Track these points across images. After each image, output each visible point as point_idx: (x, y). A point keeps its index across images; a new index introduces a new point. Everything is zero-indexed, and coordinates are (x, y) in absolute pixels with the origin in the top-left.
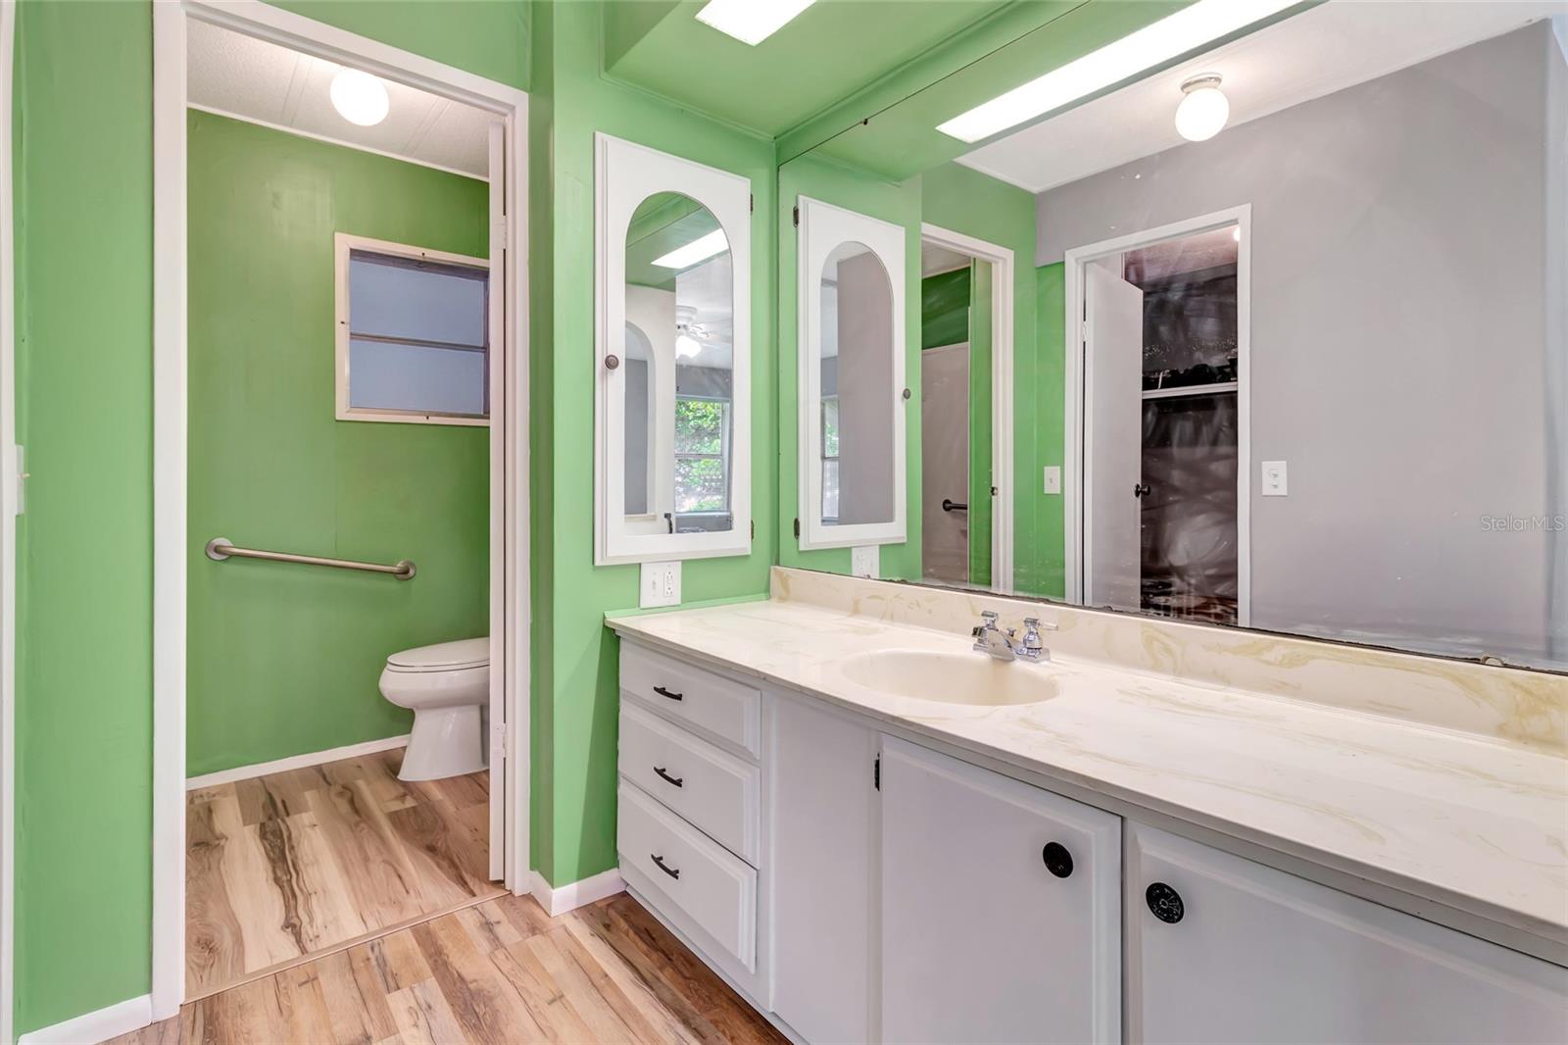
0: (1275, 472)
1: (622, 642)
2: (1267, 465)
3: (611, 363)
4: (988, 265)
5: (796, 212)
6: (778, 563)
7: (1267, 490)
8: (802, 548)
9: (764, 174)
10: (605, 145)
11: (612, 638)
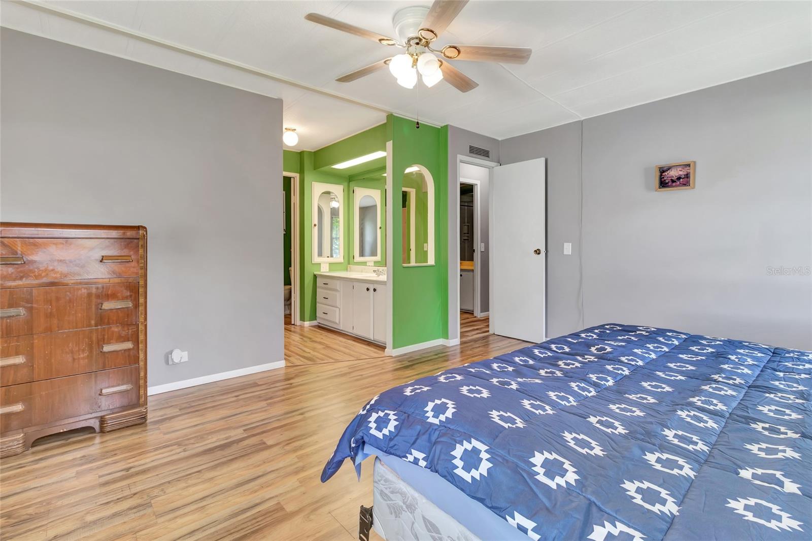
1: (317, 278)
3: (315, 225)
4: (410, 193)
5: (353, 191)
6: (349, 264)
8: (355, 261)
9: (346, 184)
10: (314, 184)
11: (315, 276)
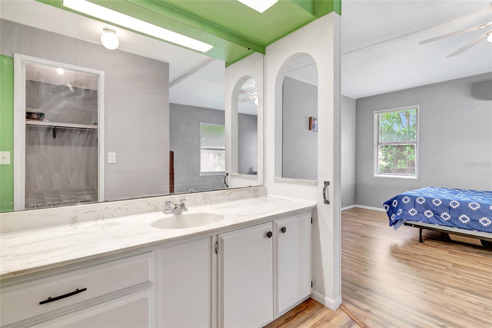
0: (113, 156)
2: (110, 154)
7: (110, 161)
